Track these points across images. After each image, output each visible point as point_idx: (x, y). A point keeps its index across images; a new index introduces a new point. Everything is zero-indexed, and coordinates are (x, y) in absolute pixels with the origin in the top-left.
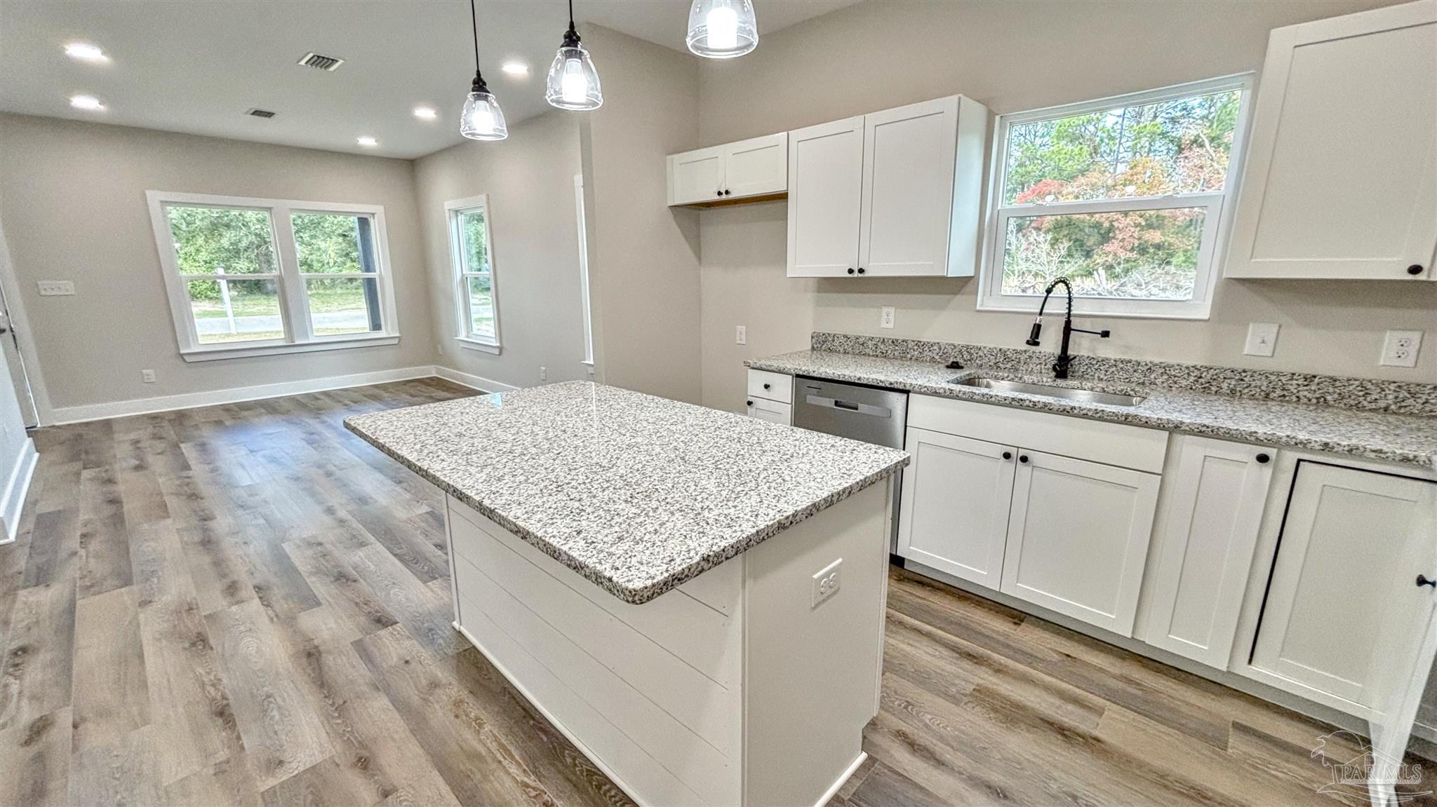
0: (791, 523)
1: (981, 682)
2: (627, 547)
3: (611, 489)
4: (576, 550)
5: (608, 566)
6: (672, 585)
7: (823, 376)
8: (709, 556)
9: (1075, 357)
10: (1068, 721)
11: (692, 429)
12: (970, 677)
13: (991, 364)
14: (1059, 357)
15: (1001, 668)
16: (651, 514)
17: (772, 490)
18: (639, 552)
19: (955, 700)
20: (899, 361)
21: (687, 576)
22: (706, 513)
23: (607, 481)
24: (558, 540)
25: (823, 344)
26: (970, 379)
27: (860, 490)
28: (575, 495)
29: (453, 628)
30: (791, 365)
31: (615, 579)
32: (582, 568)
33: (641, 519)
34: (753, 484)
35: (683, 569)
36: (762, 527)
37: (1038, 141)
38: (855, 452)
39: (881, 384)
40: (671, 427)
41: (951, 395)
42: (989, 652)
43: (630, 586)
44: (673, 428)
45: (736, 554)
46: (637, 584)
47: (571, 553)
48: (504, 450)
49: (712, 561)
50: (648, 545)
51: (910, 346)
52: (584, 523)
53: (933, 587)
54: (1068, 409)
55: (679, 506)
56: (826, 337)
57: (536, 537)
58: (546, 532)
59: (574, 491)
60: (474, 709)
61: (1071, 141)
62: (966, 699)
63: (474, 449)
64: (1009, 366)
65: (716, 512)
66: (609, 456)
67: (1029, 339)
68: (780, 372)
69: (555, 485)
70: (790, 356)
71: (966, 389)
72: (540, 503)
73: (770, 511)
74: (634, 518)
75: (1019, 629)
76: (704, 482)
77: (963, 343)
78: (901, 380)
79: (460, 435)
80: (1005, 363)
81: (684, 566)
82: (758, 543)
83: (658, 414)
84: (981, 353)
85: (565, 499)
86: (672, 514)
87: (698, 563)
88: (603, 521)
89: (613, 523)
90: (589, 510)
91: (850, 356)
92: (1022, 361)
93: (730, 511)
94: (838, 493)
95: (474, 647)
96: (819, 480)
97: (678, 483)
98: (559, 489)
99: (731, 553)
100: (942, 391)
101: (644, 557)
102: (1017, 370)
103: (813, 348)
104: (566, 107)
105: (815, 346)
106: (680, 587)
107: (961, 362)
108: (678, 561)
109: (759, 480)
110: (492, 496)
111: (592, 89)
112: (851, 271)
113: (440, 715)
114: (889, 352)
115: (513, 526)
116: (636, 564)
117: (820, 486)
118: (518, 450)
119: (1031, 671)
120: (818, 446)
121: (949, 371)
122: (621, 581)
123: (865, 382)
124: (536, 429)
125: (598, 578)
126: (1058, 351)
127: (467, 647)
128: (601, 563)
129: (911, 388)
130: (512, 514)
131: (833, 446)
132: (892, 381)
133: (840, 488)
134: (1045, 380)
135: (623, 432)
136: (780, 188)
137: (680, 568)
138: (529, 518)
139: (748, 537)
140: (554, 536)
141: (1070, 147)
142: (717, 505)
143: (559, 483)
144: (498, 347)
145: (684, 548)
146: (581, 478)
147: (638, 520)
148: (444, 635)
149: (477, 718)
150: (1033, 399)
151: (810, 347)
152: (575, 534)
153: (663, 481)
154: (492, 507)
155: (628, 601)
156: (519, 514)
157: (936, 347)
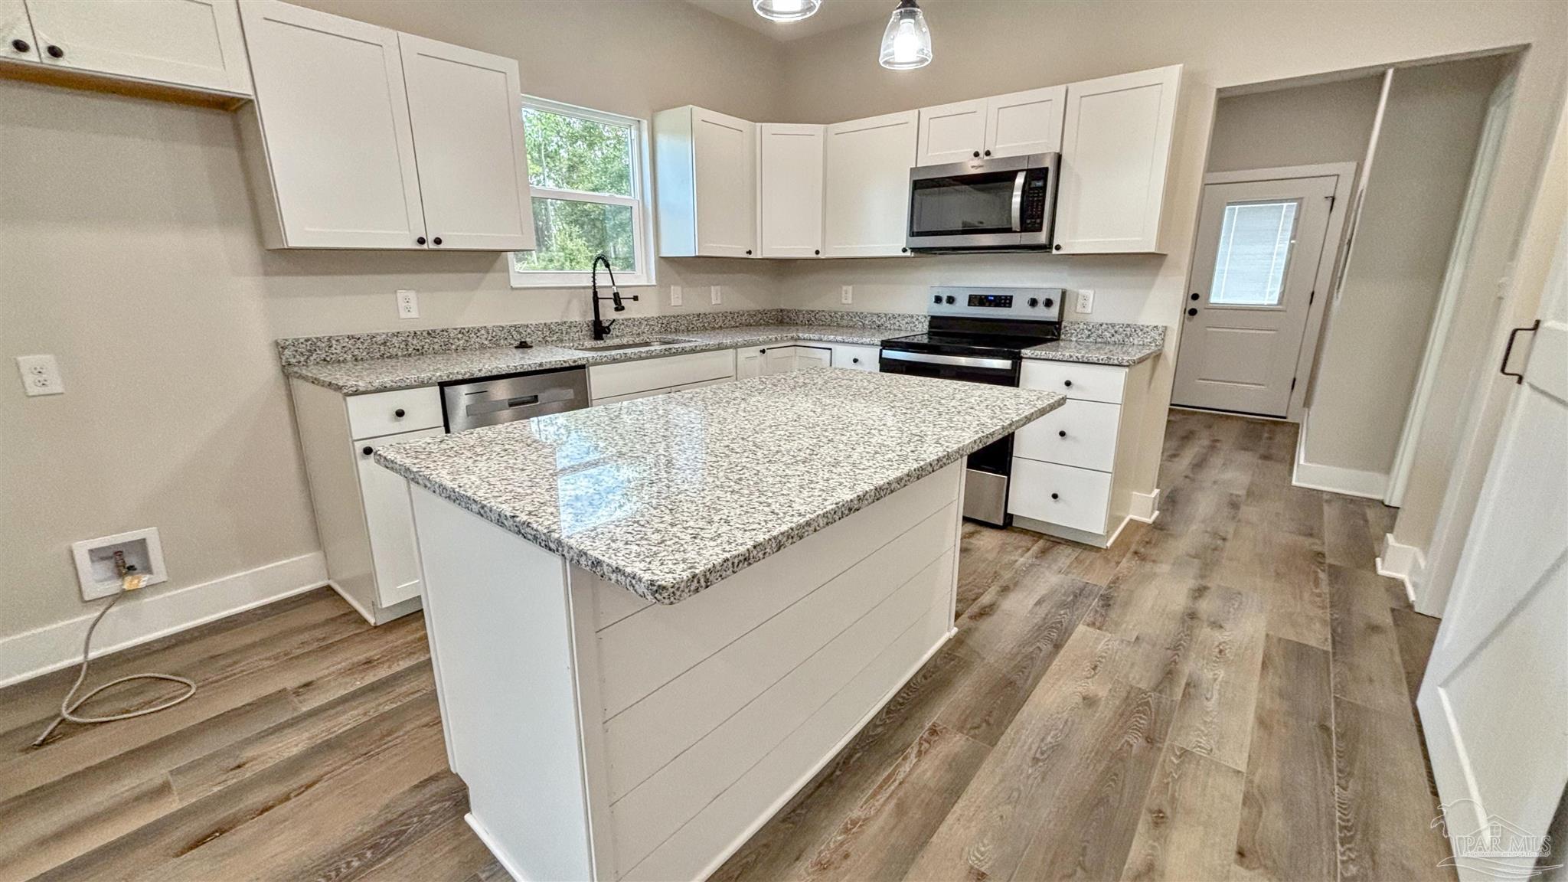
14: (595, 322)
60: (829, 840)
68: (420, 385)
112: (422, 241)
157: (483, 332)
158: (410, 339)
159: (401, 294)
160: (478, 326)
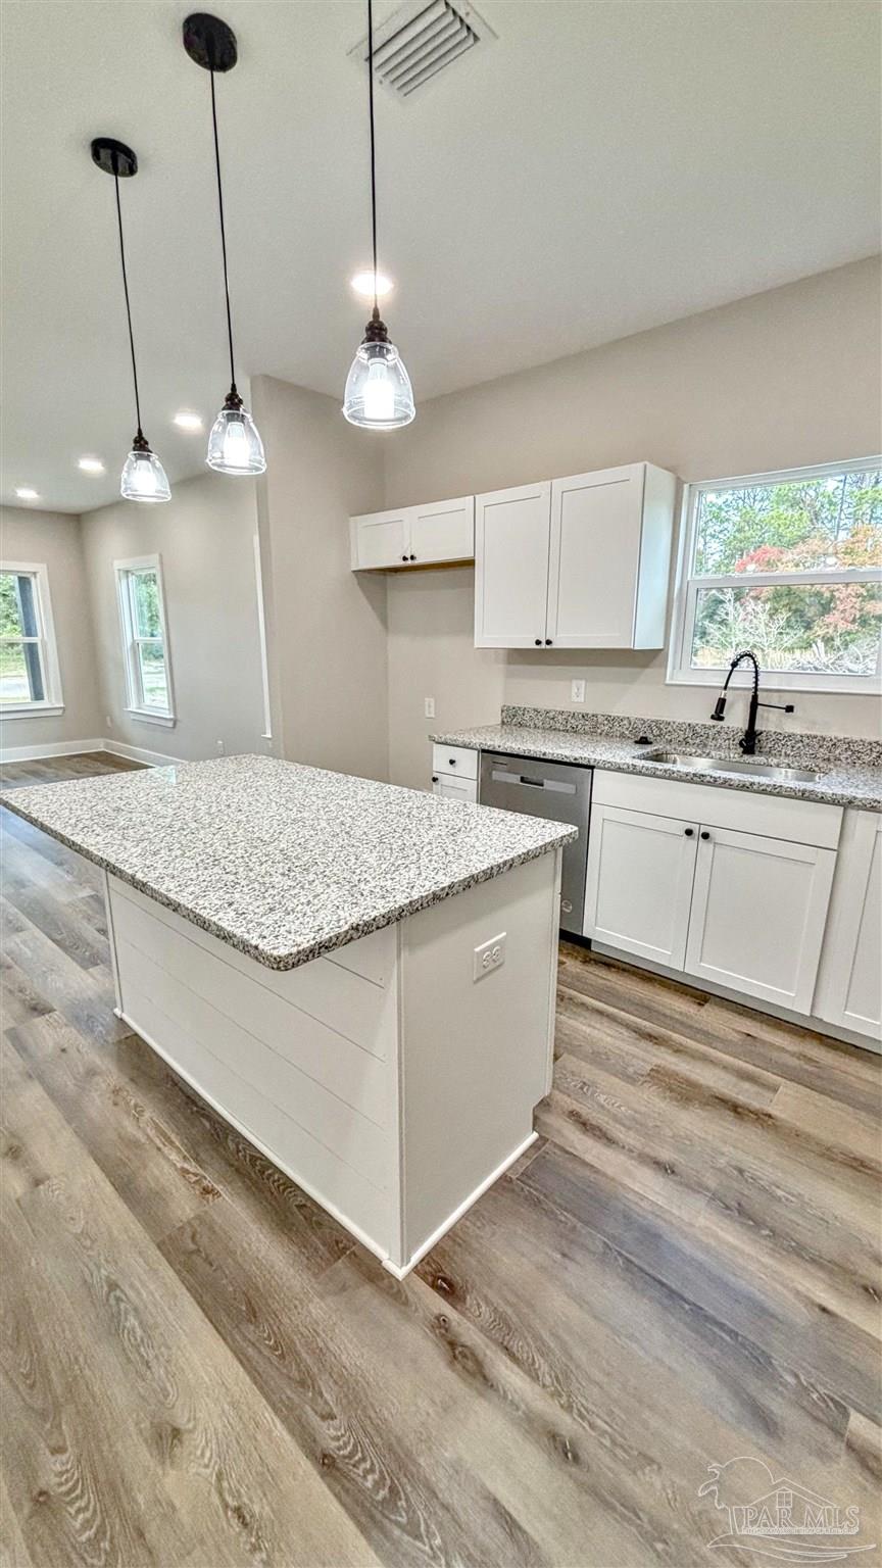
0: (447, 894)
1: (659, 1062)
2: (277, 918)
3: (270, 863)
4: (226, 921)
5: (256, 935)
6: (319, 953)
7: (508, 751)
8: (358, 925)
9: (761, 733)
10: (742, 1099)
11: (362, 804)
12: (647, 1057)
13: (681, 739)
14: (747, 732)
15: (681, 1048)
16: (307, 886)
17: (433, 862)
18: (289, 922)
19: (630, 1079)
20: (589, 736)
21: (335, 944)
22: (362, 885)
23: (266, 856)
24: (209, 911)
25: (513, 718)
26: (657, 755)
27: (523, 863)
28: (231, 868)
29: (115, 1015)
30: (477, 741)
31: (261, 947)
32: (230, 938)
33: (296, 891)
34: (415, 857)
35: (331, 938)
36: (416, 897)
37: (757, 506)
38: (523, 827)
39: (565, 760)
40: (341, 802)
41: (634, 771)
42: (670, 1033)
43: (275, 953)
44: (343, 803)
45: (388, 924)
46: (283, 952)
47: (220, 923)
48: (163, 824)
49: (362, 930)
50: (299, 915)
51: (600, 720)
52: (237, 896)
53: (618, 968)
54: (748, 784)
55: (336, 878)
56: (516, 712)
57: (187, 909)
58: (197, 904)
59: (230, 864)
60: (134, 1097)
61: (792, 506)
62: (642, 1079)
63: (131, 823)
64: (698, 741)
65: (373, 884)
66: (272, 831)
67: (713, 713)
68: (465, 747)
69: (212, 859)
70: (478, 731)
71: (650, 764)
72: (194, 876)
73: (427, 883)
74: (288, 890)
75: (703, 1010)
76: (365, 856)
77: (654, 718)
78: (586, 755)
79: (118, 810)
80: (694, 739)
81: (332, 934)
82: (411, 914)
83: (328, 789)
84: (670, 728)
85: (220, 872)
86: (328, 886)
87: (347, 932)
88: (257, 893)
89: (266, 895)
90: (244, 883)
91: (540, 731)
92: (711, 737)
93: (386, 883)
94: (498, 866)
95: (136, 1035)
96: (481, 854)
97: (339, 856)
98: (216, 863)
99: (383, 922)
100: (625, 766)
101: (293, 927)
102: (705, 746)
103: (503, 722)
104: (227, 471)
105: (505, 720)
106: (327, 955)
107: (650, 737)
108: (326, 930)
109: (422, 854)
110: (146, 869)
111: (255, 454)
112: (538, 642)
113: (97, 1104)
114: (580, 726)
115: (165, 900)
116: (285, 933)
117: (481, 859)
118: (178, 825)
119: (711, 1050)
120: (488, 821)
121: (638, 746)
122: (266, 948)
123: (550, 758)
124: (199, 804)
125: (245, 948)
126: (746, 727)
127: (129, 1034)
128: (248, 933)
129: (595, 764)
130: (164, 887)
131: (503, 820)
132: (577, 756)
133: (501, 861)
134: (732, 755)
135: (291, 807)
136: (468, 555)
137: (327, 936)
138: (181, 891)
139: (400, 907)
140: (205, 908)
141: (790, 512)
142: (374, 878)
143: (217, 858)
144: (170, 719)
145: (335, 918)
146: (240, 852)
147: (292, 893)
148: (104, 1022)
149: (136, 1106)
150: (714, 775)
151: (500, 722)
152: (226, 905)
153: (323, 854)
154: (145, 880)
155: (273, 968)
156: (172, 887)
157: (625, 722)
158: (570, 718)
159: (574, 683)
160: (621, 715)
